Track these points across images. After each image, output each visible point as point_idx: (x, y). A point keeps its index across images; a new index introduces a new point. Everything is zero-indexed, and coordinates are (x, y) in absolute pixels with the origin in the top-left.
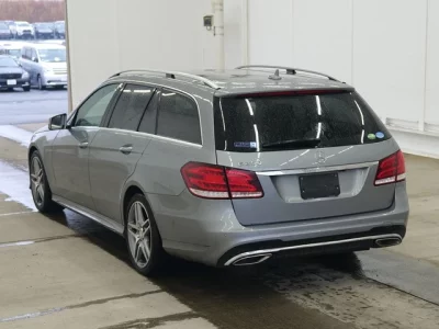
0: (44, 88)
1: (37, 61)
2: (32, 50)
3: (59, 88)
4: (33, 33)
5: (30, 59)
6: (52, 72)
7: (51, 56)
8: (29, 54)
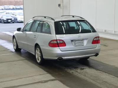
0: (18, 22)
1: (16, 15)
2: (15, 13)
3: (22, 22)
4: (15, 8)
5: (14, 15)
6: (20, 18)
7: (19, 14)
8: (14, 14)
